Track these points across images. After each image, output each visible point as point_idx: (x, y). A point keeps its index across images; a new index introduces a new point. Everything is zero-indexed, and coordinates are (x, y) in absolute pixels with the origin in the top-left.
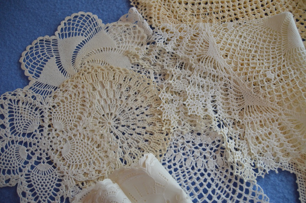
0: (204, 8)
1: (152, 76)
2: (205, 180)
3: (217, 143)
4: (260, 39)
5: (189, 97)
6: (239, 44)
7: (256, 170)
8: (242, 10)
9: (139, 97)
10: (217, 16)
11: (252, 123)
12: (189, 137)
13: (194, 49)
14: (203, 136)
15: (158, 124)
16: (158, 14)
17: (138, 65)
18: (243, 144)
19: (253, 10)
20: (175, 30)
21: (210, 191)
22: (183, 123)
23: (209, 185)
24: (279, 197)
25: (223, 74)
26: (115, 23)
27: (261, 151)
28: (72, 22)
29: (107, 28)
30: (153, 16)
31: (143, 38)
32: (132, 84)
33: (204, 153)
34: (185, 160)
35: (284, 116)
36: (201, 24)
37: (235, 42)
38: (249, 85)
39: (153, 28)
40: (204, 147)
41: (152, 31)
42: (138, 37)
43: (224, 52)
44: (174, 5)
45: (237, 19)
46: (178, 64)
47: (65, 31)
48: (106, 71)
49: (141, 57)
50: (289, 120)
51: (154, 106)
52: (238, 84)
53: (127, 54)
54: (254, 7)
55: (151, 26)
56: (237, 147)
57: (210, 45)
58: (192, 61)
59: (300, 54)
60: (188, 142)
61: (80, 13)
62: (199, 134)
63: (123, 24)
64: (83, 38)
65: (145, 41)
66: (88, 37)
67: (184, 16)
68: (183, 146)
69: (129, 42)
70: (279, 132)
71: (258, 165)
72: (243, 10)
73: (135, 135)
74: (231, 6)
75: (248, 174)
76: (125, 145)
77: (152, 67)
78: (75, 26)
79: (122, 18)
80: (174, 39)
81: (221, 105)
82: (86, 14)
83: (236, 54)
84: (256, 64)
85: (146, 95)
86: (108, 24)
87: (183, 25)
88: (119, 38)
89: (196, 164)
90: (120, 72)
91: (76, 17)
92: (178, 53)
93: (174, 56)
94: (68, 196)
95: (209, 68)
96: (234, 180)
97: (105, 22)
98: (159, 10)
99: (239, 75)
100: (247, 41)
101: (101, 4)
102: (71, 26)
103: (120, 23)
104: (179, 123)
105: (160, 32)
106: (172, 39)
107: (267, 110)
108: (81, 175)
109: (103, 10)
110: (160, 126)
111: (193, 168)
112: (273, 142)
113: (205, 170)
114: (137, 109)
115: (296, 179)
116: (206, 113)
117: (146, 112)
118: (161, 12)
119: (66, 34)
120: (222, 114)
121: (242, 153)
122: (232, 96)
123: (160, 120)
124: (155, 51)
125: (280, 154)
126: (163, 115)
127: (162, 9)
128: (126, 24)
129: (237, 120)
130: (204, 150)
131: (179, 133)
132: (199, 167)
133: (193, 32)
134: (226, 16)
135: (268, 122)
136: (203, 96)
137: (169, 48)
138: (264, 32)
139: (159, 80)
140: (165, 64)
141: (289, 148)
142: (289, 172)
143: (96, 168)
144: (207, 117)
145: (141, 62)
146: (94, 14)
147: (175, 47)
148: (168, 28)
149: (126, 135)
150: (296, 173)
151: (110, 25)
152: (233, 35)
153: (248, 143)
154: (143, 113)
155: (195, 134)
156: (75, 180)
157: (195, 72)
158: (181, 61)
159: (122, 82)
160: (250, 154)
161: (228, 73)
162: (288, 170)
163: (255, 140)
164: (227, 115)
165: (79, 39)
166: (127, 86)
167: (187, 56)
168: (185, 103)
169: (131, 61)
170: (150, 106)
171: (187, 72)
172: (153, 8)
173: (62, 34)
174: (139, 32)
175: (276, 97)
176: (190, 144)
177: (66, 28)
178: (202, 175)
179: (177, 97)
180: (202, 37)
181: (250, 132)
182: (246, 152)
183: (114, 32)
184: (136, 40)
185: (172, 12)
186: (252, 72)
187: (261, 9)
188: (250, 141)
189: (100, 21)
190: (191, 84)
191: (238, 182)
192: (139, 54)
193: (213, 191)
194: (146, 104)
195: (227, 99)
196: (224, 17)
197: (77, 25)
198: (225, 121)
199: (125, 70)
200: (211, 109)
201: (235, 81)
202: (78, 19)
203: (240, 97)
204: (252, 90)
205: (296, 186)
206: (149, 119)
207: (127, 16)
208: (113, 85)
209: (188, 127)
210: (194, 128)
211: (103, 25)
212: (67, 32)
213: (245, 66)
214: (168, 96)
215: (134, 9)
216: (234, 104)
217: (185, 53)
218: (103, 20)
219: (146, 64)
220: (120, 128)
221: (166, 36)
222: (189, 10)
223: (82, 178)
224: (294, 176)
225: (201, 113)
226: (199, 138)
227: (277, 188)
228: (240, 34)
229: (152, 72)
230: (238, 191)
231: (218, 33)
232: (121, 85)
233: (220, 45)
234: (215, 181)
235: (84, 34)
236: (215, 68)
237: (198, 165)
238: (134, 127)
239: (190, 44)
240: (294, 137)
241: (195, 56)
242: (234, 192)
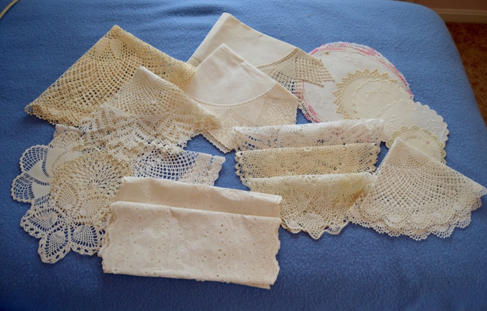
0: (96, 97)
1: (98, 149)
2: (161, 169)
3: (154, 151)
4: (137, 90)
5: (124, 143)
6: (129, 100)
7: (181, 146)
8: (117, 83)
9: (99, 163)
10: (107, 95)
11: (163, 129)
12: (139, 159)
13: (108, 120)
14: (146, 153)
15: (119, 166)
16: (74, 118)
17: (85, 150)
18: (166, 141)
19: (123, 78)
20: (90, 119)
21: (167, 171)
22: (131, 156)
23: (165, 170)
24: (201, 149)
25: (132, 119)
26: (53, 140)
27: (177, 137)
28: (27, 159)
29: (51, 146)
30: (72, 121)
31: (76, 135)
32: (90, 160)
33: (152, 159)
34: (145, 169)
35: (174, 115)
36: (102, 106)
37: (126, 101)
38: (148, 114)
39: (78, 127)
40: (149, 157)
41: (78, 129)
42: (73, 137)
43: (124, 110)
44: (79, 107)
45: (119, 89)
46: (106, 133)
47: (27, 165)
48: (71, 165)
49: (83, 145)
50: (178, 114)
51: (110, 161)
52: (143, 118)
53: (74, 149)
54: (123, 76)
55: (75, 127)
56: (164, 144)
57: (114, 112)
58: (111, 125)
59: (159, 82)
60: (141, 161)
61: (27, 151)
62: (143, 154)
63: (59, 137)
64: (42, 161)
65: (78, 136)
66: (44, 159)
67: (89, 109)
68: (140, 165)
69: (70, 143)
70: (179, 123)
71: (179, 143)
72: (118, 82)
73: (112, 180)
74: (110, 85)
75: (177, 150)
76: (111, 187)
77: (94, 145)
78: (30, 159)
79: (54, 135)
80: (94, 123)
81: (143, 134)
82: (31, 148)
83: (131, 106)
84: (144, 103)
85: (102, 159)
86: (50, 144)
87: (92, 113)
88: (63, 146)
89: (152, 167)
90: (78, 160)
91: (26, 154)
92: (101, 128)
93: (101, 131)
94: (102, 229)
95: (124, 123)
96: (174, 158)
97: (46, 144)
98: (72, 115)
99: (140, 114)
100: (131, 96)
101: (34, 137)
102: (28, 161)
103: (55, 139)
104: (129, 157)
105: (83, 125)
106: (93, 124)
107: (165, 118)
108: (101, 215)
109: (39, 140)
110: (121, 166)
111: (152, 170)
112: (179, 129)
113: (158, 165)
114: (103, 169)
115: (203, 136)
116: (138, 142)
117: (109, 166)
118: (74, 116)
119: (29, 167)
120: (146, 137)
121: (168, 145)
122: (145, 126)
123: (119, 164)
124: (89, 136)
125: (186, 132)
126: (118, 160)
127: (74, 114)
128: (60, 136)
129: (156, 134)
130: (151, 158)
131: (133, 162)
132: (154, 167)
133: (100, 112)
134: (111, 92)
135: (170, 123)
136: (131, 137)
137: (95, 129)
138: (137, 85)
139: (102, 148)
140: (99, 138)
141: (187, 125)
142: (197, 136)
143: (105, 206)
144: (141, 144)
145: (85, 147)
146: (35, 145)
147: (98, 127)
148: (85, 121)
149: (108, 183)
150: (200, 133)
151: (51, 143)
152: (122, 98)
153: (168, 139)
154: (107, 168)
155: (141, 156)
156: (100, 219)
157: (117, 130)
158: (106, 131)
159: (84, 164)
160: (172, 142)
161: (134, 117)
162: (196, 135)
163: (170, 135)
164: (150, 136)
165: (40, 163)
166: (88, 164)
167: (107, 126)
168: (124, 147)
169: (80, 151)
170: (108, 162)
171: (114, 133)
172: (68, 117)
173: (27, 168)
174: (71, 134)
175: (163, 110)
176: (142, 161)
177: (26, 164)
178: (158, 168)
179: (119, 148)
180: (107, 111)
181: (164, 134)
182: (170, 143)
183: (57, 145)
184: (73, 140)
185: (81, 111)
186: (145, 108)
187: (127, 74)
188: (168, 137)
189: (43, 146)
190: (120, 136)
191: (176, 157)
192: (81, 144)
193: (169, 170)
194: (105, 163)
195: (144, 129)
196: (111, 93)
197: (31, 158)
198: (150, 139)
199: (81, 157)
200: (139, 140)
201: (141, 118)
202: (28, 155)
203: (148, 123)
204: (151, 115)
205: (205, 138)
206: (113, 168)
207: (57, 132)
208: (81, 168)
209: (135, 156)
210: (138, 154)
211: (47, 147)
212: (29, 165)
213: (140, 108)
214: (113, 150)
215: (57, 125)
216: (149, 129)
217: (105, 125)
218: (44, 144)
219: (89, 146)
220: (102, 183)
221: (88, 125)
222: (89, 104)
223: (103, 216)
224: (201, 135)
225: (136, 145)
226: (144, 156)
227: (197, 146)
228: (126, 95)
229: (96, 148)
230: (180, 161)
231: (114, 103)
232: (84, 165)
233: (119, 108)
234: (166, 166)
235: (40, 158)
236: (126, 120)
238: (108, 177)
239: (104, 119)
240: (186, 119)
241: (111, 122)
242: (178, 163)
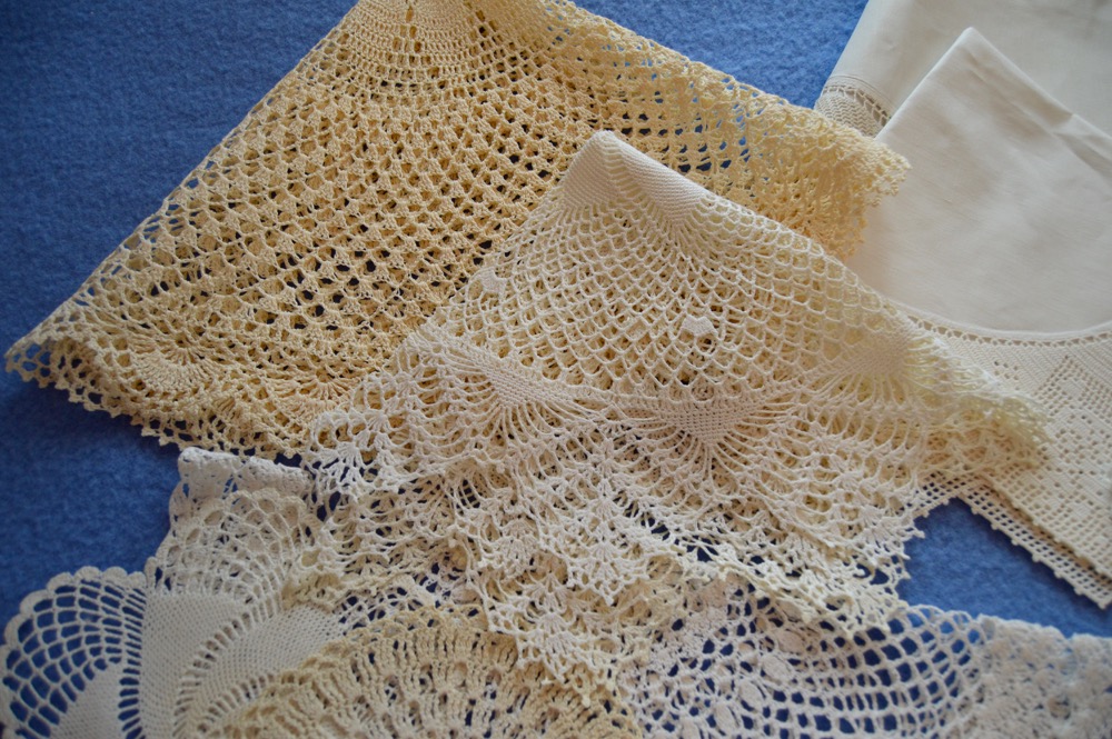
0: (376, 286)
1: (420, 592)
2: (803, 720)
3: (741, 604)
4: (591, 255)
5: (567, 558)
6: (557, 309)
7: (880, 578)
8: (478, 213)
9: (448, 685)
10: (431, 277)
11: (766, 477)
12: (664, 658)
13: (460, 424)
14: (694, 620)
15: (561, 705)
16: (271, 407)
17: (353, 601)
18: (794, 545)
19: (501, 189)
20: (357, 414)
21: (837, 734)
22: (615, 638)
23: (823, 723)
24: (978, 584)
25: (586, 422)
26: (169, 541)
27: (847, 522)
28: (28, 657)
29: (159, 574)
30: (261, 427)
31: (291, 512)
32: (387, 665)
33: (735, 658)
34: (712, 722)
35: (816, 395)
36: (414, 339)
37: (542, 313)
38: (676, 393)
39: (296, 461)
40: (719, 645)
41: (298, 471)
42: (277, 520)
43: (539, 365)
44: (289, 344)
45: (487, 245)
46: (457, 500)
47: (33, 703)
48: (282, 703)
49: (339, 571)
50: (833, 394)
51: (502, 667)
52: (646, 414)
53: (291, 597)
54: (498, 179)
55: (280, 458)
56: (790, 567)
57: (492, 376)
58: (486, 458)
60: (674, 671)
61: (28, 606)
62: (678, 625)
63: (197, 522)
64: (116, 672)
65: (306, 516)
66: (125, 656)
67: (344, 352)
68: (673, 693)
69: (263, 559)
70: (837, 441)
71: (873, 562)
72: (480, 208)
74: (441, 223)
75: (873, 606)
77: (394, 568)
78: (50, 661)
79: (174, 507)
80: (382, 439)
81: (656, 499)
82: (50, 591)
83: (572, 341)
84: (640, 323)
85: (456, 660)
86: (153, 563)
87: (371, 381)
88: (225, 574)
89: (745, 705)
90: (324, 665)
91: (25, 629)
92: (431, 470)
93: (426, 489)
95: (542, 438)
96: (859, 651)
97: (134, 563)
98: (262, 394)
99: (628, 387)
100: (565, 284)
101: (65, 519)
102: (39, 672)
103: (182, 528)
104: (608, 647)
105: (325, 455)
106: (377, 444)
107: (767, 414)
109: (93, 533)
110: (569, 703)
111: (749, 723)
112: (852, 474)
113: (780, 696)
114: (468, 721)
115: (968, 508)
116: (646, 557)
117: (501, 703)
118: (273, 396)
119: (45, 711)
120: (682, 521)
121: (815, 570)
122: (661, 454)
123: (555, 691)
124: (367, 522)
125: (888, 488)
126: (551, 667)
127: (270, 385)
128: (205, 513)
129: (727, 502)
130: (728, 650)
131: (632, 672)
132: (759, 705)
133: (411, 378)
134: (452, 259)
135: (796, 441)
136: (596, 521)
137: (393, 476)
138: (585, 227)
139: (446, 585)
140: (421, 530)
141: (889, 453)
142: (941, 508)
144: (658, 565)
145: (352, 583)
146: (73, 569)
147: (406, 460)
148: (336, 424)
150: (955, 493)
151: (160, 558)
152: (520, 299)
153: (802, 534)
154: (494, 715)
155: (670, 635)
157: (520, 479)
158: (456, 484)
159: (356, 689)
160: (832, 554)
161: (596, 406)
162: (935, 503)
163: (811, 512)
164: (694, 512)
165: (106, 687)
166: (383, 687)
167: (459, 457)
168: (570, 583)
169: (322, 607)
170: (493, 676)
171: (497, 497)
172: (240, 403)
173: (35, 723)
174: (266, 503)
175: (759, 367)
176: (684, 671)
177: (26, 694)
178: (783, 715)
179: (534, 588)
180: (450, 369)
181: (783, 503)
182: (818, 559)
183: (193, 569)
184: (279, 536)
185: (303, 367)
186: (651, 354)
187: (519, 170)
188: (802, 524)
189: (116, 576)
190: (537, 518)
191: (871, 645)
192: (328, 570)
193: (845, 726)
194: (477, 683)
195: (657, 472)
196: (449, 267)
197: (56, 651)
198: (704, 533)
199: (333, 649)
200: (643, 535)
201: (633, 412)
202: (39, 631)
203: (681, 441)
204: (693, 399)
205: (982, 523)
206: (526, 715)
207: (186, 489)
208: (342, 722)
209: (638, 635)
210: (652, 623)
211: (138, 579)
212: (45, 702)
213: (621, 352)
214: (512, 605)
215: (189, 452)
216: (684, 470)
217: (448, 454)
218: (119, 562)
219: (373, 578)
221: (352, 449)
222: (341, 324)
224: (957, 503)
225: (633, 569)
226: (686, 634)
227: (954, 567)
228: (534, 280)
229: (407, 582)
230: (891, 666)
231: (479, 325)
232: (361, 700)
233: (515, 355)
234: (823, 698)
235: (106, 656)
236: (554, 423)
237: (751, 704)
239: (438, 419)
240: (879, 420)
241: (480, 437)
242: (886, 678)
